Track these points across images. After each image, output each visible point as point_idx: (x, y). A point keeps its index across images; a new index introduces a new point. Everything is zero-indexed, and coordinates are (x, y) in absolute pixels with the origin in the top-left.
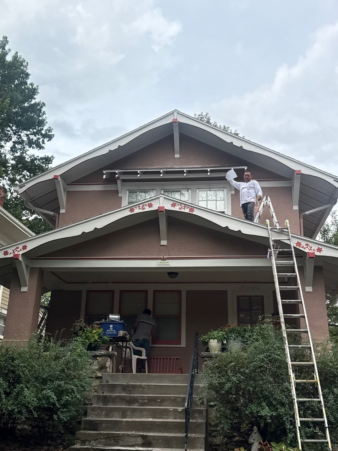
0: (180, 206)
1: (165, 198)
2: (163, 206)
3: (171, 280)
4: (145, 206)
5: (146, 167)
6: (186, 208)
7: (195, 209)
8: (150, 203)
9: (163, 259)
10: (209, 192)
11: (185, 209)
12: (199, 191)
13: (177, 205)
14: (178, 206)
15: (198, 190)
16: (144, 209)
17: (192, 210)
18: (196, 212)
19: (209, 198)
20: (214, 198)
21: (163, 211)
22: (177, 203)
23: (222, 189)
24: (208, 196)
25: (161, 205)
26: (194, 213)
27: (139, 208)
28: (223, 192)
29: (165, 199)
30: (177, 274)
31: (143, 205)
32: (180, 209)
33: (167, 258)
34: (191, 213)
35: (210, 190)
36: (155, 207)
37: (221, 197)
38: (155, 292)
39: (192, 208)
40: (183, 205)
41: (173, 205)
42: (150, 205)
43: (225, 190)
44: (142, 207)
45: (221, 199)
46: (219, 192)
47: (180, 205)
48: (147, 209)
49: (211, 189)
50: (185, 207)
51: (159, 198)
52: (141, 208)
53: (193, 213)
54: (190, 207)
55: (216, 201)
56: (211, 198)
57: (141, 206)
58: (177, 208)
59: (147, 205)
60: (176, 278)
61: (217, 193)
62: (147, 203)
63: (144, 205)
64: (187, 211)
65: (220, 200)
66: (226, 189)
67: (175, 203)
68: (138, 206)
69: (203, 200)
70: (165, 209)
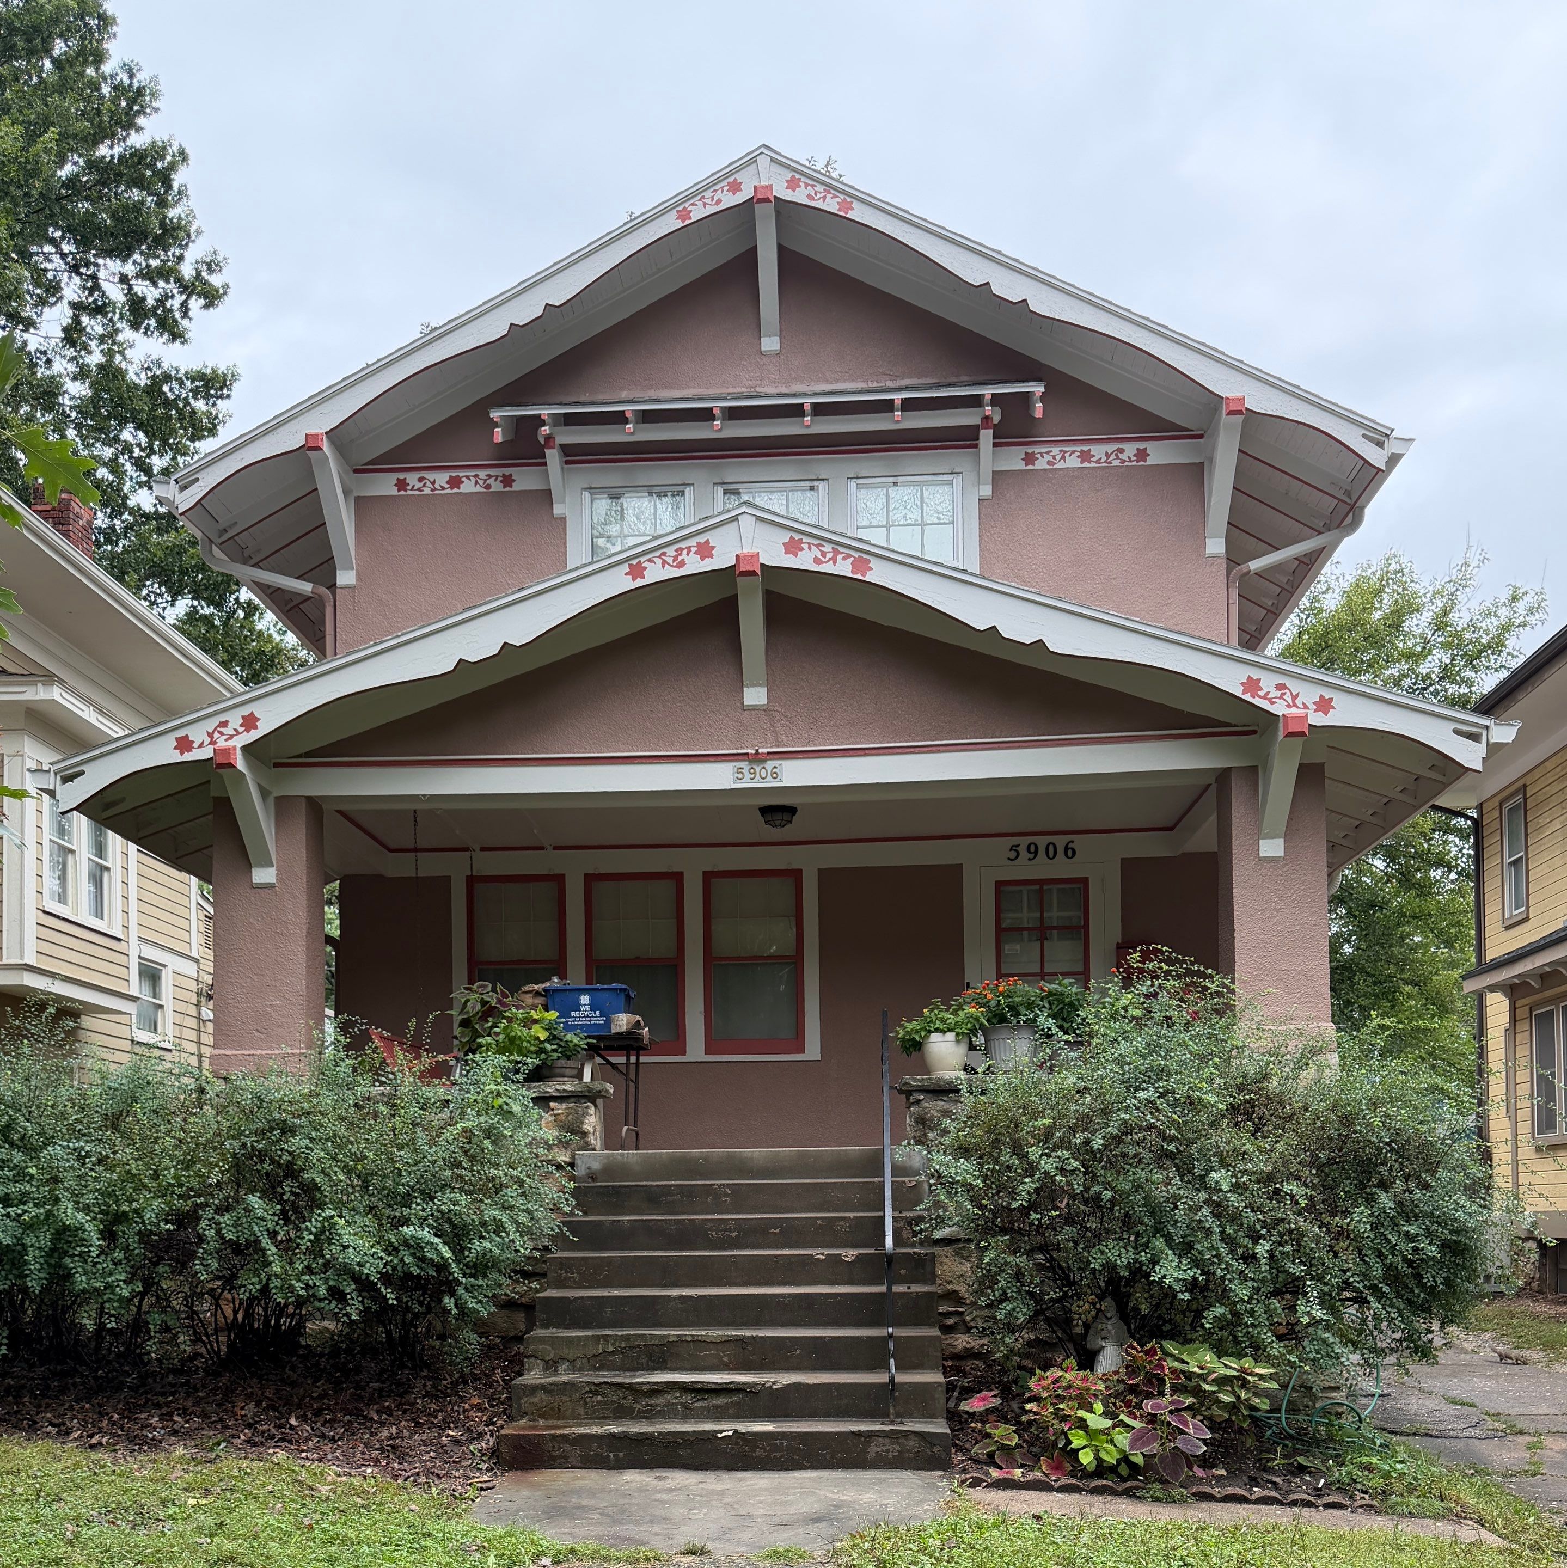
0: (816, 552)
1: (758, 518)
2: (755, 550)
4: (685, 552)
5: (652, 394)
6: (840, 557)
7: (874, 563)
8: (702, 539)
10: (892, 491)
11: (835, 563)
12: (859, 487)
13: (805, 546)
14: (810, 548)
15: (853, 484)
16: (682, 564)
17: (862, 565)
18: (879, 574)
19: (897, 516)
20: (915, 515)
21: (753, 573)
22: (805, 539)
23: (945, 477)
24: (891, 507)
25: (747, 550)
26: (870, 577)
27: (664, 563)
28: (946, 488)
29: (759, 524)
31: (679, 551)
32: (817, 561)
34: (859, 576)
35: (895, 484)
36: (721, 560)
37: (940, 508)
39: (865, 556)
40: (828, 548)
41: (792, 547)
42: (705, 551)
43: (957, 481)
44: (675, 558)
45: (939, 518)
46: (932, 489)
47: (817, 546)
48: (694, 565)
49: (900, 479)
50: (836, 552)
51: (735, 519)
52: (670, 560)
53: (866, 579)
54: (856, 554)
55: (923, 525)
56: (905, 517)
57: (671, 551)
58: (804, 561)
59: (694, 549)
61: (926, 494)
62: (693, 542)
63: (682, 549)
64: (843, 568)
65: (936, 521)
66: (960, 478)
67: (797, 537)
68: (658, 553)
69: (875, 523)
70: (762, 565)
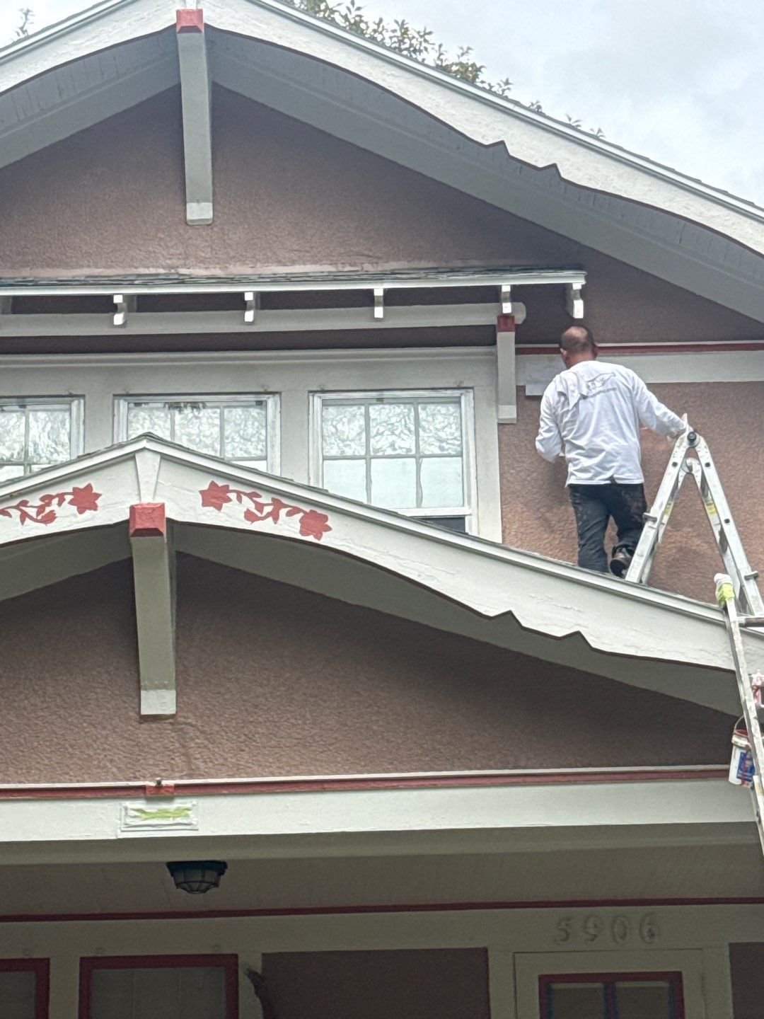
0: (248, 504)
1: (165, 457)
2: (159, 500)
3: (183, 900)
4: (55, 501)
6: (283, 512)
7: (333, 520)
8: (81, 483)
9: (159, 794)
10: (374, 411)
11: (276, 519)
12: (325, 404)
13: (233, 496)
14: (239, 499)
15: (317, 401)
16: (50, 518)
17: (315, 521)
18: (338, 537)
19: (381, 443)
20: (408, 443)
21: (156, 532)
22: (232, 487)
23: (449, 393)
24: (373, 432)
25: (147, 499)
26: (327, 540)
27: (24, 516)
28: (452, 408)
29: (167, 467)
30: (220, 867)
31: (47, 500)
32: (249, 516)
33: (177, 787)
34: (311, 538)
35: (380, 400)
36: (109, 512)
37: (442, 435)
38: (89, 966)
39: (320, 511)
40: (265, 499)
41: (214, 497)
42: (86, 500)
43: (467, 400)
44: (40, 509)
45: (442, 448)
46: (431, 408)
47: (251, 496)
48: (68, 519)
49: (387, 394)
50: (278, 505)
51: (131, 457)
52: (32, 512)
53: (323, 542)
54: (307, 509)
55: (419, 457)
56: (392, 445)
57: (35, 500)
58: (232, 515)
59: (68, 498)
60: (213, 890)
61: (422, 415)
62: (68, 488)
63: (51, 497)
64: (289, 527)
65: (437, 451)
66: (471, 395)
67: (220, 483)
68: (16, 502)
69: (349, 452)
70: (170, 521)
